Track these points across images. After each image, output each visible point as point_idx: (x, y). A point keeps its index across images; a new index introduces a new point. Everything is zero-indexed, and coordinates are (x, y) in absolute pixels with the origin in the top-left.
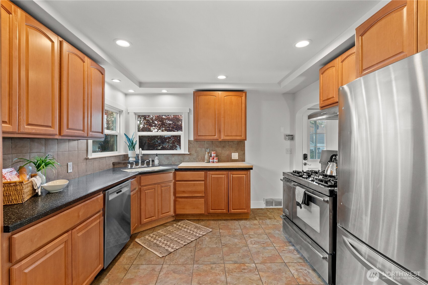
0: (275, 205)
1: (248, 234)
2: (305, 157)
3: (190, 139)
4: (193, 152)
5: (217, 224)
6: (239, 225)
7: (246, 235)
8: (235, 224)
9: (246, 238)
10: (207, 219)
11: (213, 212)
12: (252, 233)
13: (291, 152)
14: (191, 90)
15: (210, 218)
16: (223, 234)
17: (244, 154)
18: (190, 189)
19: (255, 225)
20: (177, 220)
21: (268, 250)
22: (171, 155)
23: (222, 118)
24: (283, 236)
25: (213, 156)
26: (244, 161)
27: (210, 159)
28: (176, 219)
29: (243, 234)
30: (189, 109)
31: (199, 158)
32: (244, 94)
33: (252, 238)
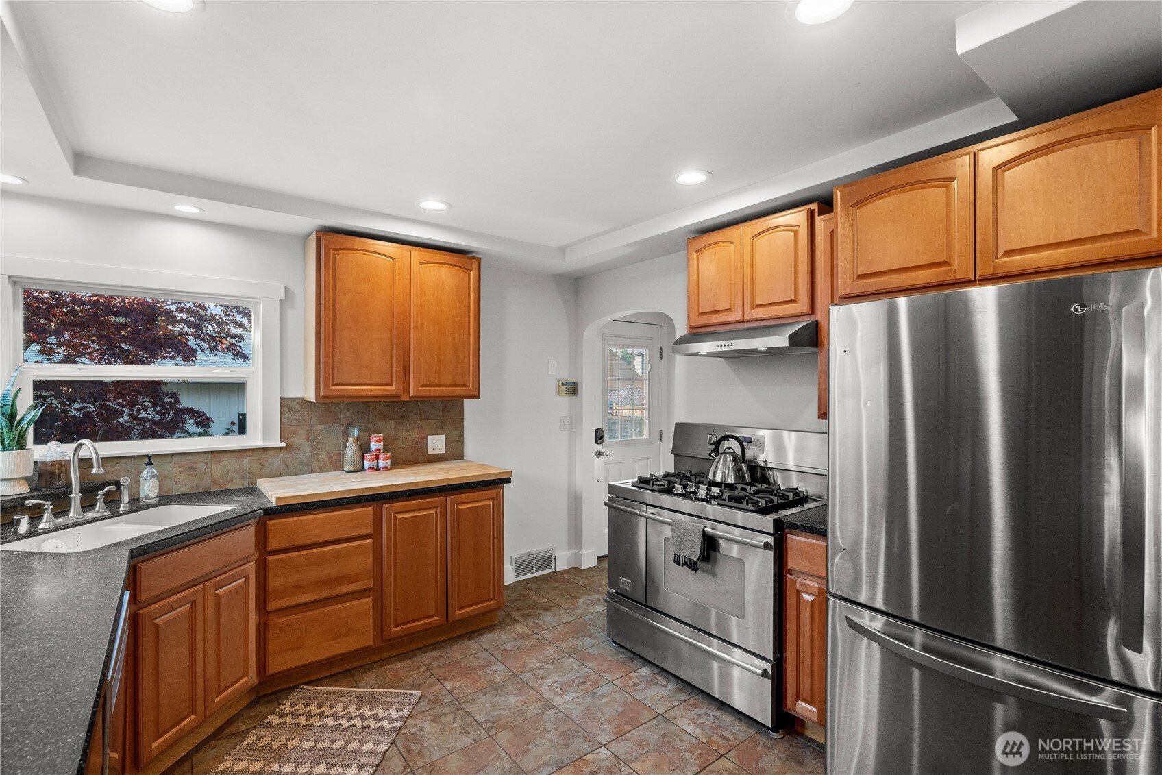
0: (538, 569)
1: (527, 669)
2: (599, 437)
3: (285, 396)
4: (299, 440)
5: (420, 667)
6: (485, 652)
7: (527, 675)
8: (474, 652)
9: (531, 683)
10: (376, 662)
11: (402, 630)
12: (533, 663)
13: (572, 424)
14: (307, 223)
15: (386, 655)
16: (463, 693)
17: (462, 436)
18: (322, 573)
19: (524, 637)
20: (265, 696)
21: (604, 696)
22: (209, 457)
23: (412, 330)
24: (607, 647)
25: (376, 450)
26: (462, 458)
27: (363, 459)
28: (261, 694)
29: (514, 675)
30: (285, 287)
31: (320, 457)
32: (475, 264)
33: (546, 677)
